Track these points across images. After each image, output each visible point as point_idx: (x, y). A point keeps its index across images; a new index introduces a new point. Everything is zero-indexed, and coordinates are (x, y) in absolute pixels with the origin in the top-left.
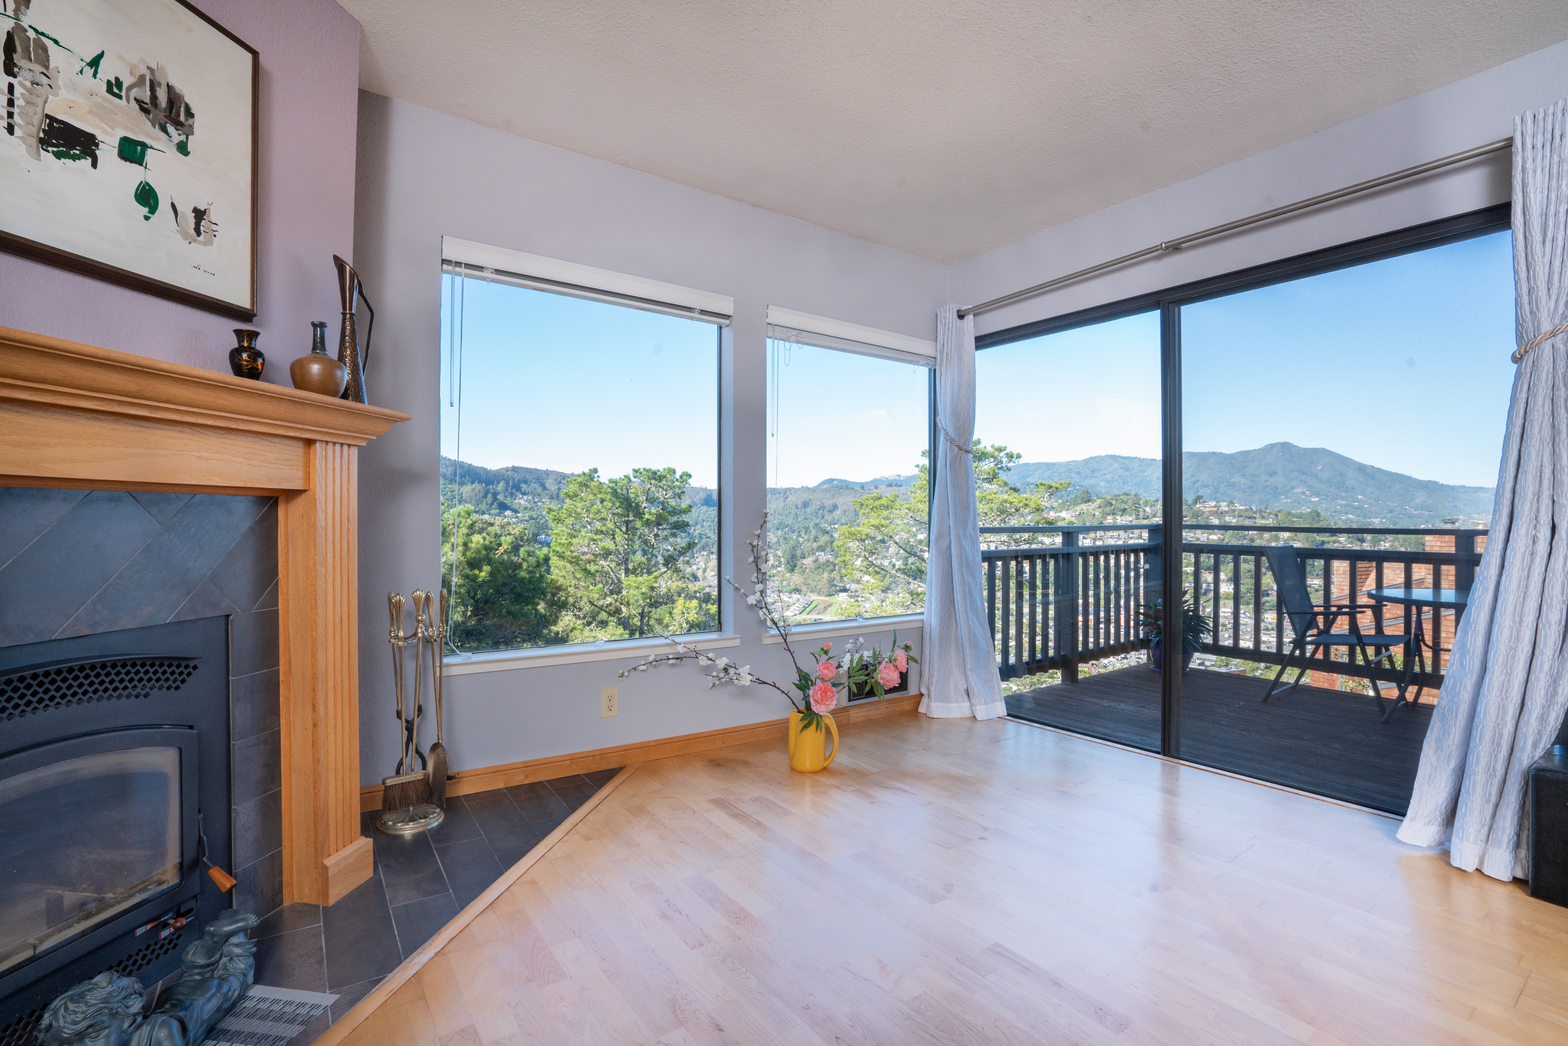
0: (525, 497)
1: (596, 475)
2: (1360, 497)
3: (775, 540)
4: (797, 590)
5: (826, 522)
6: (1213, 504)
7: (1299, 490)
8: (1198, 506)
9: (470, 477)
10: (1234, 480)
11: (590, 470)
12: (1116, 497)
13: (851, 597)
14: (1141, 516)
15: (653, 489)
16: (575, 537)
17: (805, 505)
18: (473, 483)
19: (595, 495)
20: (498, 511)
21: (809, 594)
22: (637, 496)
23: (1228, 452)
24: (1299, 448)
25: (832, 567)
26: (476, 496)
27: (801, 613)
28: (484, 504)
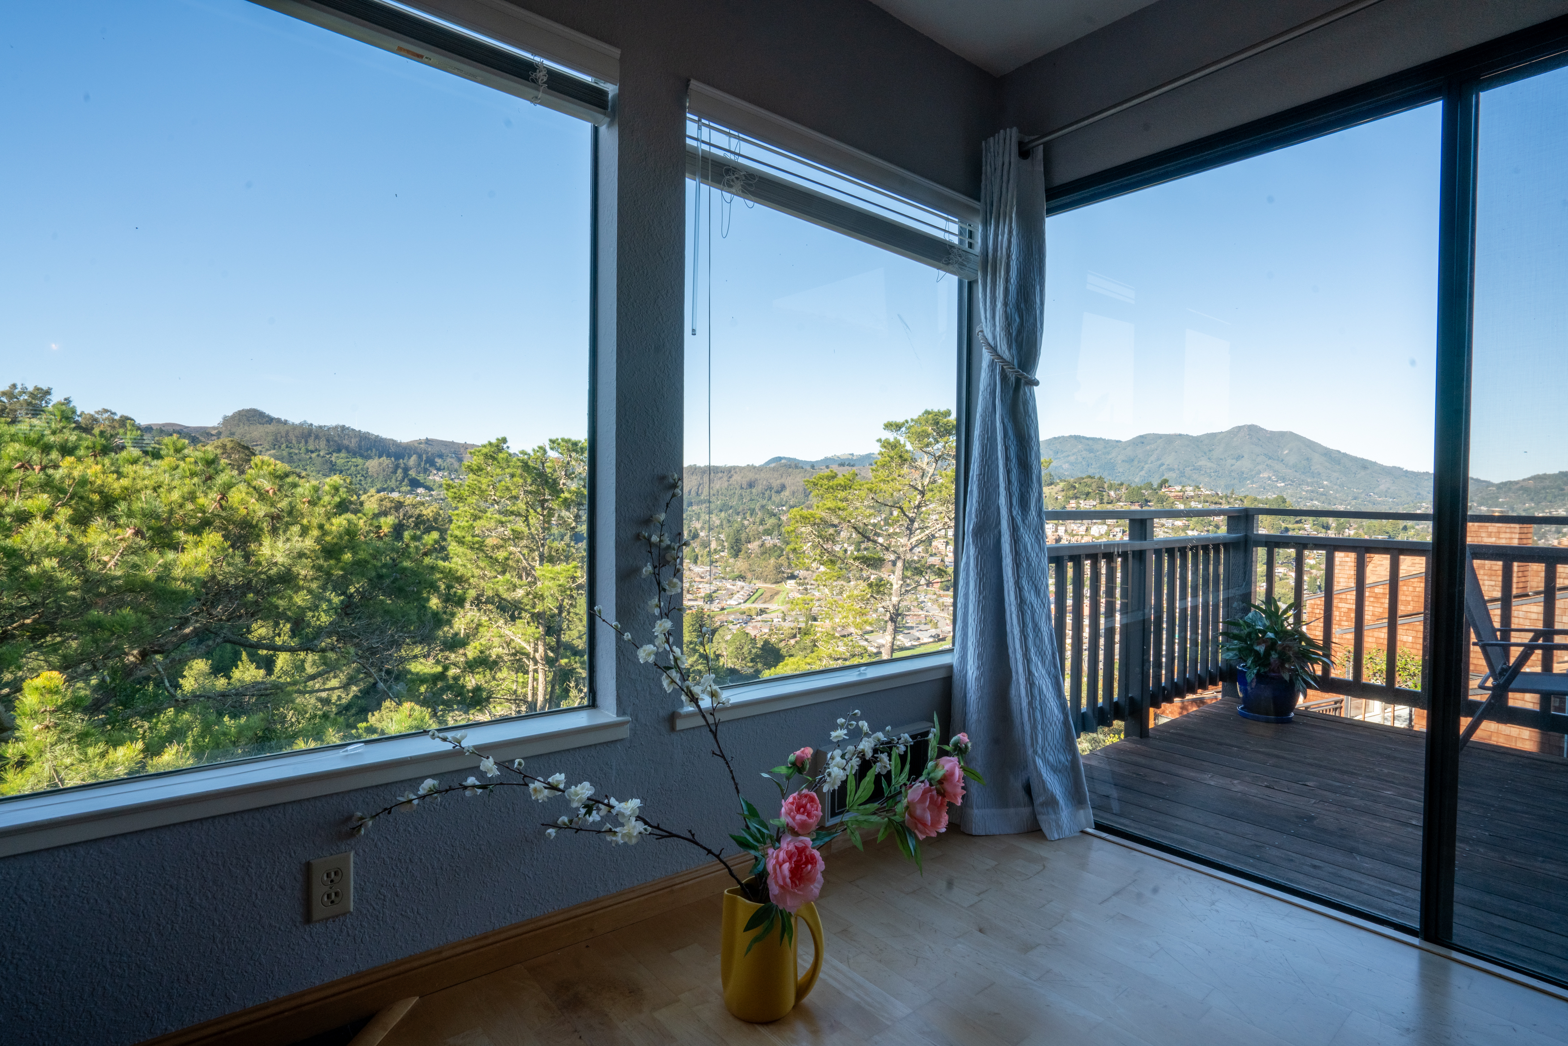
0: (440, 474)
1: (505, 446)
2: (1325, 483)
3: (718, 522)
4: (742, 577)
5: (774, 503)
6: (1178, 488)
7: (1265, 475)
8: (1163, 490)
9: (377, 450)
10: (1200, 463)
11: (498, 439)
12: (1080, 480)
13: (800, 584)
14: (1105, 500)
15: (573, 463)
16: (480, 518)
17: (751, 485)
18: (380, 457)
19: (503, 469)
20: (409, 488)
21: (754, 581)
22: (555, 471)
23: (1195, 435)
24: (1267, 431)
25: (779, 552)
26: (384, 471)
27: (745, 602)
28: (393, 480)
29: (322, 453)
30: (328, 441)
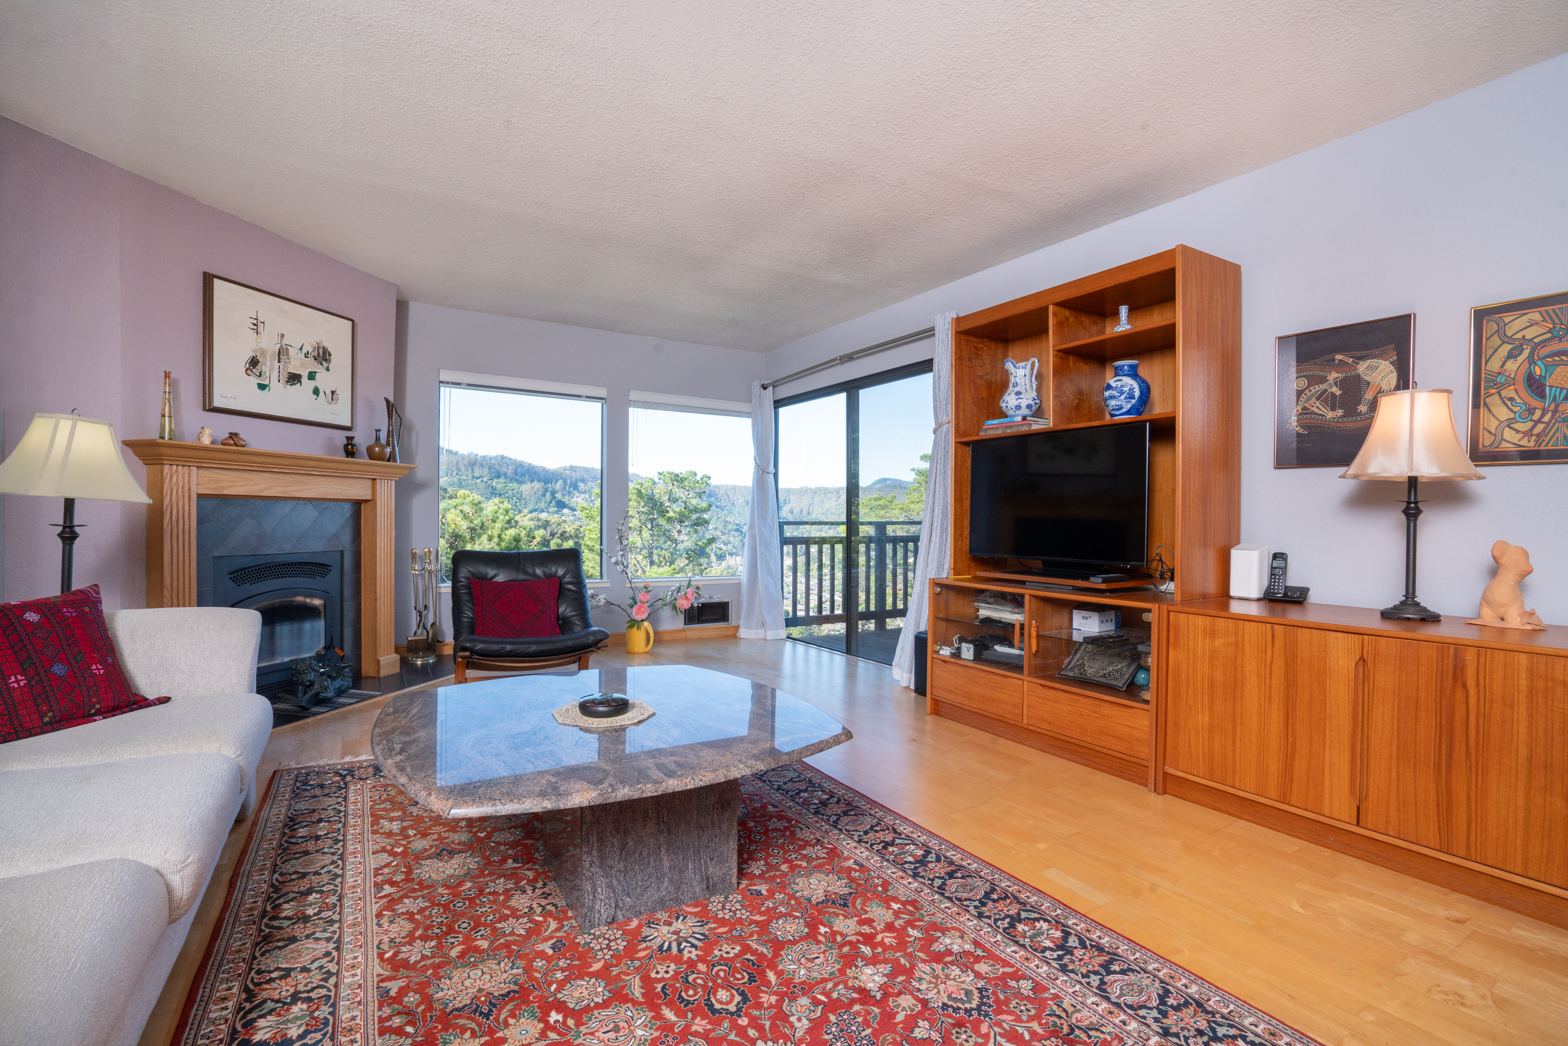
15: (676, 490)
22: (661, 496)
28: (543, 503)
29: (485, 479)
30: (490, 468)
